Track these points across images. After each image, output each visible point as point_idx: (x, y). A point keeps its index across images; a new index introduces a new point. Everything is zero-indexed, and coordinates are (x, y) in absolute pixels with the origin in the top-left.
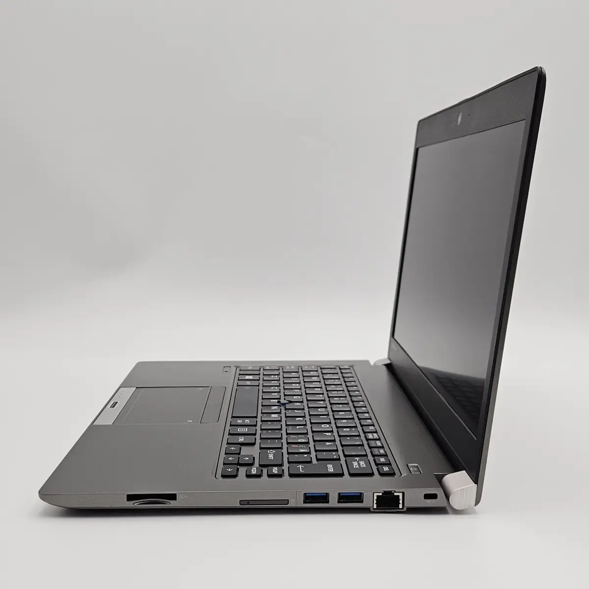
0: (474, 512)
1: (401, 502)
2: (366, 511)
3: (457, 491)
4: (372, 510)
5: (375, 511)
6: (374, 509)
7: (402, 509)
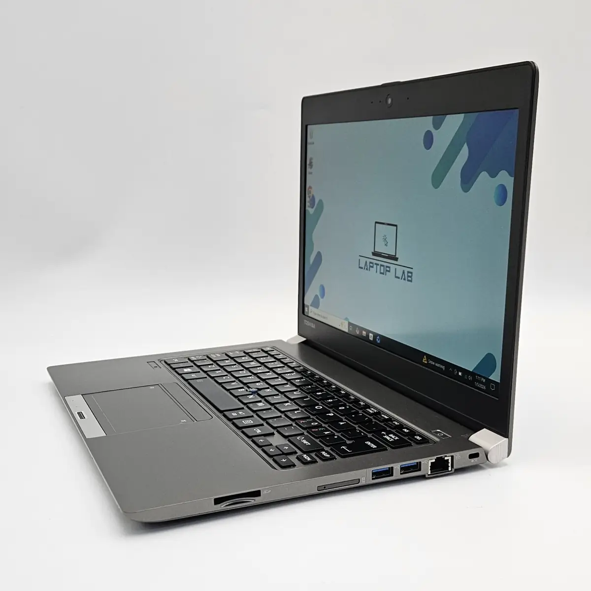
0: (505, 465)
1: (450, 465)
2: (423, 477)
3: (494, 447)
4: (427, 476)
5: (430, 476)
6: (429, 475)
7: (451, 471)
